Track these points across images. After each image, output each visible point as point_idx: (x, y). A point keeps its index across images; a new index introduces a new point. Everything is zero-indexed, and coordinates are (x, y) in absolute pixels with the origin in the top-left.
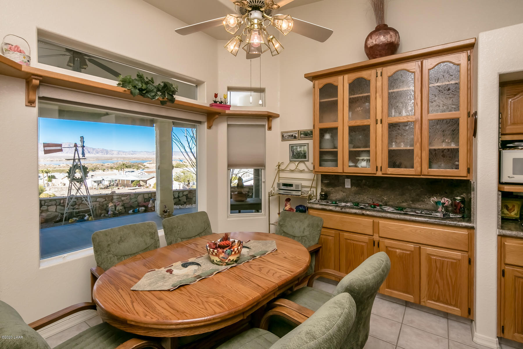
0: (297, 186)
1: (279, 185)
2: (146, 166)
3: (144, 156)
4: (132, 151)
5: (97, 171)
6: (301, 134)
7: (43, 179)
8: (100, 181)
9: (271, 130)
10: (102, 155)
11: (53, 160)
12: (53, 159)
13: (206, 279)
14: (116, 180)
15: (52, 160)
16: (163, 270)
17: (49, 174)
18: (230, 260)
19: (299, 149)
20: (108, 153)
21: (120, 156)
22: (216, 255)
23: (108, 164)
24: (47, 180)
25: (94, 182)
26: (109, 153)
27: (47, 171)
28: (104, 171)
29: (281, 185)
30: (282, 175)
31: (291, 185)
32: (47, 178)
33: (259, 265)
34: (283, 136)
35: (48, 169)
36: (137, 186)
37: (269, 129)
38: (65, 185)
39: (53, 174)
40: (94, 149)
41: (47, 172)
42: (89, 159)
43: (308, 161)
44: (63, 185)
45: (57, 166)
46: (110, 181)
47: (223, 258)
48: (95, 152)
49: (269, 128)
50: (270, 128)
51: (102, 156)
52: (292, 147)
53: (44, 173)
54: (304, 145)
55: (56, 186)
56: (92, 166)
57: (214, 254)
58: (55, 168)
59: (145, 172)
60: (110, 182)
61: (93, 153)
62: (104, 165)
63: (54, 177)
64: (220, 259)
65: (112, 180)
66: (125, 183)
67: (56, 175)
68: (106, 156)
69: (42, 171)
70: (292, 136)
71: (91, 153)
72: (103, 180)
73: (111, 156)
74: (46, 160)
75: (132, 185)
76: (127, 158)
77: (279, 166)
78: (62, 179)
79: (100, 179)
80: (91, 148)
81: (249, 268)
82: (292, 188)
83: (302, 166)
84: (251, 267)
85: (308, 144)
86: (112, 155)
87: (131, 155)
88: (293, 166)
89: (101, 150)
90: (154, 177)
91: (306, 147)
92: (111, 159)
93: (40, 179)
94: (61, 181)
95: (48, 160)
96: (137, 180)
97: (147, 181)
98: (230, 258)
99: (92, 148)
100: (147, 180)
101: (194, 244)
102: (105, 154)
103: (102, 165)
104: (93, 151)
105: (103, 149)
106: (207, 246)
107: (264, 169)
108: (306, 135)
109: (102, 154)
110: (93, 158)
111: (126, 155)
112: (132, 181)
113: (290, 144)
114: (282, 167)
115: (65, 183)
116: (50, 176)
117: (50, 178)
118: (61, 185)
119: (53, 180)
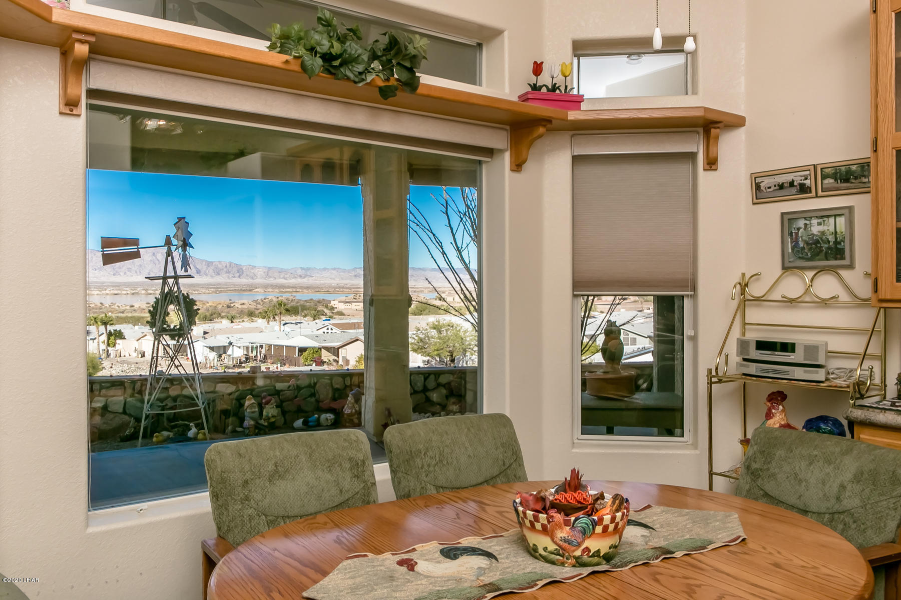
0: (811, 349)
1: (743, 345)
2: (336, 310)
3: (332, 281)
4: (302, 269)
5: (216, 320)
6: (824, 177)
7: (97, 340)
8: (225, 347)
9: (716, 170)
10: (228, 281)
11: (119, 292)
12: (119, 290)
13: (513, 595)
14: (261, 347)
15: (116, 292)
16: (389, 559)
17: (111, 328)
18: (587, 549)
19: (816, 229)
20: (243, 273)
21: (271, 281)
22: (545, 530)
23: (243, 304)
24: (106, 342)
25: (208, 349)
26: (245, 274)
27: (106, 320)
28: (232, 322)
29: (753, 346)
30: (754, 315)
31: (787, 347)
32: (104, 338)
33: (687, 578)
34: (758, 187)
35: (108, 315)
36: (314, 365)
37: (708, 167)
38: (144, 356)
39: (118, 327)
40: (209, 264)
41: (105, 324)
42: (198, 290)
43: (851, 267)
44: (140, 356)
45: (128, 308)
46: (248, 348)
47: (565, 540)
48: (211, 271)
49: (708, 164)
50: (712, 163)
51: (230, 281)
52: (788, 219)
53: (99, 323)
54: (834, 213)
55: (125, 359)
56: (205, 307)
57: (538, 526)
58: (123, 313)
59: (333, 325)
60: (248, 351)
61: (207, 275)
62: (232, 305)
63: (119, 335)
64: (555, 543)
65: (252, 347)
66: (284, 355)
67: (125, 329)
68: (237, 280)
69: (95, 318)
70: (792, 184)
71: (202, 272)
72: (231, 343)
73: (250, 281)
74: (104, 292)
75: (302, 360)
76: (289, 287)
77: (744, 286)
78: (137, 340)
79: (221, 341)
80: (203, 261)
81: (653, 583)
82: (791, 357)
83: (826, 285)
84: (657, 580)
85: (850, 209)
86: (252, 278)
87: (299, 280)
88: (793, 286)
89: (226, 267)
90: (357, 340)
91: (841, 221)
92: (250, 291)
93: (91, 339)
94: (136, 344)
95: (107, 292)
96: (313, 348)
97: (340, 350)
98: (587, 543)
99: (207, 261)
100: (339, 348)
101: (474, 501)
102: (234, 277)
103: (229, 307)
104: (207, 269)
105: (231, 263)
106: (517, 504)
107: (694, 297)
108: (847, 180)
109: (229, 278)
110: (208, 288)
111: (286, 279)
112: (302, 350)
113: (783, 214)
114: (756, 290)
115: (144, 350)
116: (112, 331)
117: (112, 338)
118: (135, 355)
119: (118, 341)
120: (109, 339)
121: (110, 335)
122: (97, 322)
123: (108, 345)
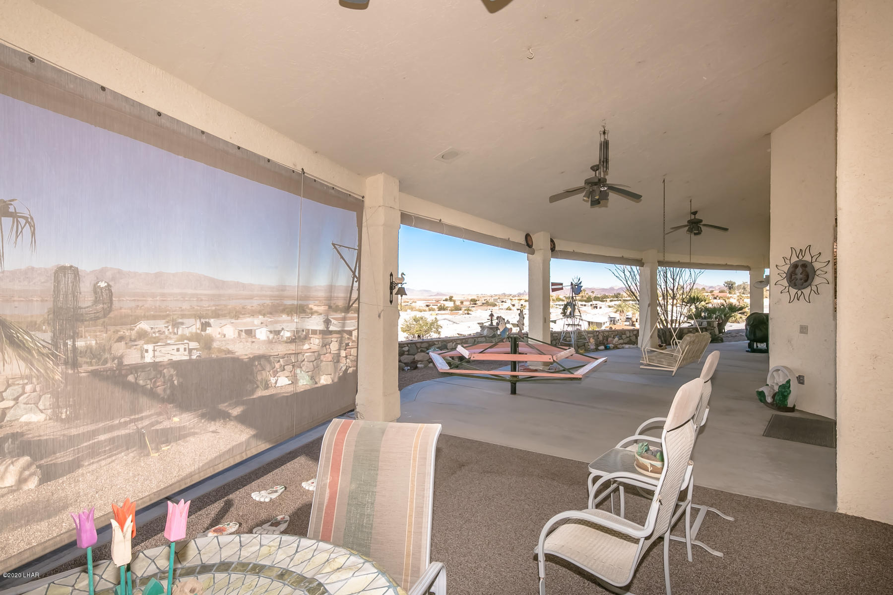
14: (303, 331)
26: (247, 289)
32: (199, 325)
38: (225, 337)
39: (208, 320)
41: (200, 318)
44: (223, 336)
46: (294, 331)
62: (245, 307)
63: (208, 325)
67: (212, 321)
79: (278, 327)
94: (219, 330)
109: (237, 291)
115: (225, 333)
116: (204, 322)
117: (204, 326)
118: (219, 336)
119: (208, 328)
120: (202, 326)
121: (202, 324)
122: (195, 317)
123: (202, 331)
